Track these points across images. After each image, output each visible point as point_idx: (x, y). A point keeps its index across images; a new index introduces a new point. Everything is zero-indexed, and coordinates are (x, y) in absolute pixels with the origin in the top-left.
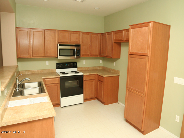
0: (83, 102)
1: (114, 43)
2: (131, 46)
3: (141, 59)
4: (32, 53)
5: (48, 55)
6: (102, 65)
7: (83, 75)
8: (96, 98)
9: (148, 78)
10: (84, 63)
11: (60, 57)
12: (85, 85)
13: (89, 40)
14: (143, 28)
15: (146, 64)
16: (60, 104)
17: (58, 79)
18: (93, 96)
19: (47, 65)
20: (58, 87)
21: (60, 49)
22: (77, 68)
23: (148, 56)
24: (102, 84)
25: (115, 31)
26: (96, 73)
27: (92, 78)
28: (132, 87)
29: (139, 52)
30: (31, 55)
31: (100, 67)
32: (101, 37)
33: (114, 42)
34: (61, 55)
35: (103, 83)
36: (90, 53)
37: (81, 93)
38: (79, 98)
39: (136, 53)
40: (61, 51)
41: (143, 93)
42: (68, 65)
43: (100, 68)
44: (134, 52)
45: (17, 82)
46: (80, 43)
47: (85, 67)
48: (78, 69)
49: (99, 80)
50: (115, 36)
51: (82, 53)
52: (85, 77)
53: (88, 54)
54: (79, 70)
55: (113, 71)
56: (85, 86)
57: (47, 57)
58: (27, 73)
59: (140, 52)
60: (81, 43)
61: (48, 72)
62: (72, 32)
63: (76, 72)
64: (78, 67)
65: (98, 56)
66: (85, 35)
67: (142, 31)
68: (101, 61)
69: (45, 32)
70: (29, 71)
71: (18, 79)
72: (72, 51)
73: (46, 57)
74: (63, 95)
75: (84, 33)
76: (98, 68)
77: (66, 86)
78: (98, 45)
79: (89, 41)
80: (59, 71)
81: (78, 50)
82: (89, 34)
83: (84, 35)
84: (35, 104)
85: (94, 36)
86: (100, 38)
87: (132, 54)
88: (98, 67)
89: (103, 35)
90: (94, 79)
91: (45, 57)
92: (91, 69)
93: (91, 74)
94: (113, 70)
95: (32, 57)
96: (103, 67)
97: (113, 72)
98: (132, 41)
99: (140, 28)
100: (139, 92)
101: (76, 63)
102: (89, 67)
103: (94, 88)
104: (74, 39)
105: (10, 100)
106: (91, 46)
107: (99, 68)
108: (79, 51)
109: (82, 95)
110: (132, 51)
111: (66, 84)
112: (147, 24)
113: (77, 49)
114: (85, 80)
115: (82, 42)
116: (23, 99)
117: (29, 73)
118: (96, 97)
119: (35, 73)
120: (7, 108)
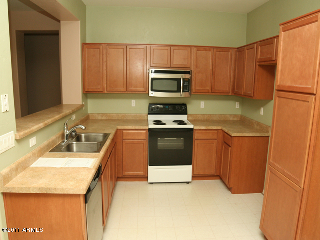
0: (191, 180)
1: (258, 67)
2: (282, 71)
3: (299, 102)
4: (106, 86)
5: (133, 89)
6: (239, 113)
7: (192, 130)
8: (218, 178)
9: (312, 148)
10: (202, 107)
11: (153, 92)
12: (196, 149)
13: (211, 61)
14: (307, 27)
15: (308, 114)
16: (147, 178)
17: (145, 132)
18: (213, 172)
19: (133, 106)
20: (145, 147)
21: (153, 79)
22: (186, 116)
23: (315, 95)
24: (229, 150)
25: (261, 41)
26: (220, 128)
27: (210, 136)
28: (277, 165)
29: (295, 86)
30: (104, 89)
31: (235, 116)
32: (236, 55)
33: (258, 64)
34: (154, 89)
35: (230, 148)
36: (212, 88)
37: (188, 162)
38: (184, 172)
39: (290, 87)
40: (154, 82)
41: (298, 183)
42: (169, 108)
43: (236, 119)
44: (285, 86)
45: (66, 131)
46: (192, 67)
47: (203, 115)
48: (188, 117)
49: (225, 143)
50: (261, 52)
51: (195, 86)
52: (198, 133)
53: (209, 88)
54: (190, 119)
55: (257, 126)
56: (196, 151)
57: (131, 93)
58: (100, 118)
59: (297, 85)
60: (193, 69)
61: (134, 119)
62: (177, 48)
63: (181, 123)
64: (189, 113)
65: (230, 94)
66: (204, 53)
67: (304, 34)
68: (237, 106)
69: (128, 49)
70: (103, 115)
71: (67, 125)
72: (176, 83)
73: (129, 93)
74: (154, 163)
75: (199, 48)
76: (232, 119)
77: (159, 146)
78: (230, 72)
79: (211, 64)
80: (153, 118)
81: (187, 81)
82: (210, 51)
83: (200, 52)
84: (69, 168)
85: (222, 53)
86: (234, 57)
87: (282, 89)
88: (231, 115)
89: (240, 50)
90: (216, 140)
91: (127, 92)
92: (215, 119)
93: (210, 128)
94: (259, 124)
95: (106, 92)
96: (241, 116)
97: (258, 128)
98: (283, 60)
99: (300, 28)
100: (290, 178)
101: (185, 105)
102: (211, 115)
103: (214, 156)
104: (179, 61)
105: (41, 157)
106: (214, 74)
107: (234, 118)
108: (189, 83)
109: (191, 167)
110: (282, 84)
111: (158, 142)
112: (314, 16)
113: (184, 79)
114: (197, 140)
115: (197, 67)
116: (60, 157)
117: (104, 118)
118: (219, 175)
119: (113, 119)
120: (27, 167)
